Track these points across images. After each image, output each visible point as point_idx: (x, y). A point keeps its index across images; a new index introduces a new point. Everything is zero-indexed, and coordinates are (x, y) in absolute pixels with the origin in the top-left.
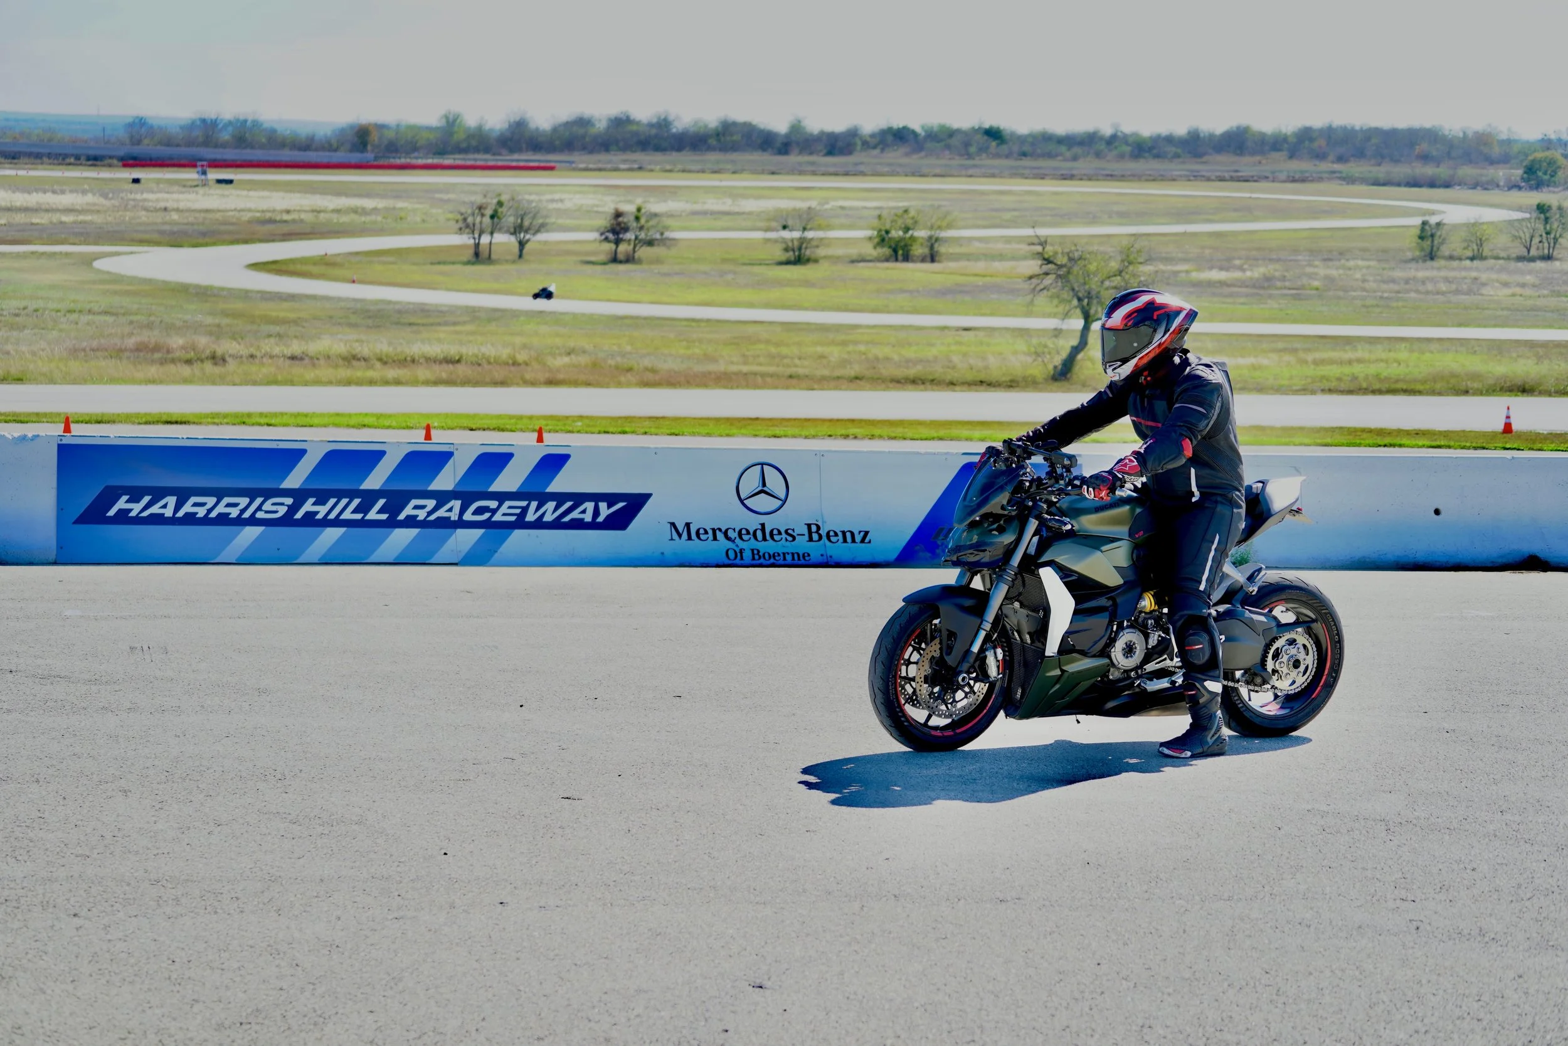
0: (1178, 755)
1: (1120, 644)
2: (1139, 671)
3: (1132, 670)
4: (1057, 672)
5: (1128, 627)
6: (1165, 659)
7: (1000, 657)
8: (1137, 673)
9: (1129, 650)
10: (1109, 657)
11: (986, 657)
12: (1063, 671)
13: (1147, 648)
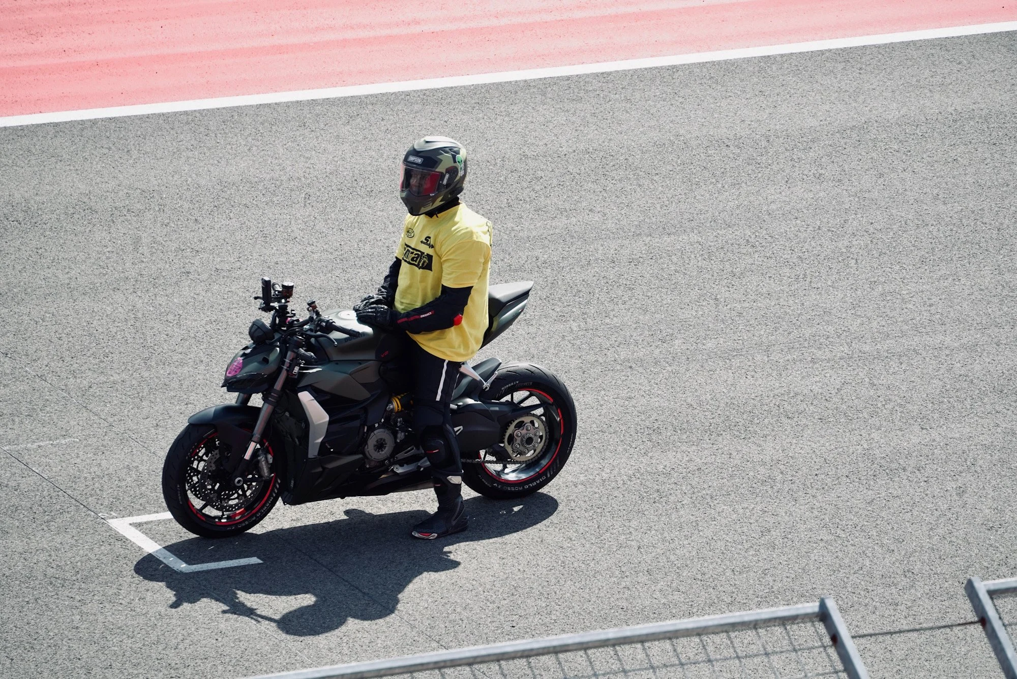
0: (426, 537)
1: (372, 442)
2: (392, 460)
3: (385, 460)
4: (320, 469)
5: (379, 428)
6: (413, 449)
7: (271, 461)
8: (389, 461)
9: (380, 446)
10: (363, 453)
11: (258, 462)
12: (324, 469)
13: (396, 442)
